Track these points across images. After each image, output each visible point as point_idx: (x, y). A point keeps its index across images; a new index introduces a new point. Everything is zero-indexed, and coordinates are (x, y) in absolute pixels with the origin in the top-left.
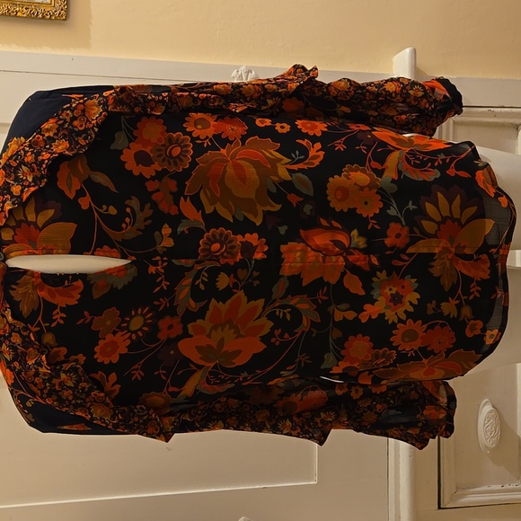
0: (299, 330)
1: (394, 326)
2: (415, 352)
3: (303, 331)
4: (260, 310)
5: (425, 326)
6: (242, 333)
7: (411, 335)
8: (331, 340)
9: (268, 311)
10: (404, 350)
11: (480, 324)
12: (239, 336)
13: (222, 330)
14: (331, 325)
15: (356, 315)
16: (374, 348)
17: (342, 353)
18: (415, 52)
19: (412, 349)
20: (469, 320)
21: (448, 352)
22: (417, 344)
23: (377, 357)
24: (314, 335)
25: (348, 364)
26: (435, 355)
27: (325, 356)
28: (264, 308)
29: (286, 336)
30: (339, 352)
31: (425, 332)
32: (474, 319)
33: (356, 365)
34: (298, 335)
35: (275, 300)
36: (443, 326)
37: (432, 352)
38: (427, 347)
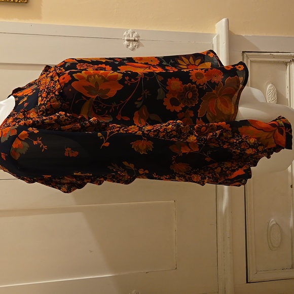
0: (139, 77)
2: (207, 85)
6: (106, 79)
8: (158, 82)
10: (200, 85)
17: (167, 88)
18: (228, 20)
22: (205, 80)
23: (186, 89)
24: (148, 79)
27: (158, 91)
33: (176, 97)
37: (215, 84)
38: (211, 81)
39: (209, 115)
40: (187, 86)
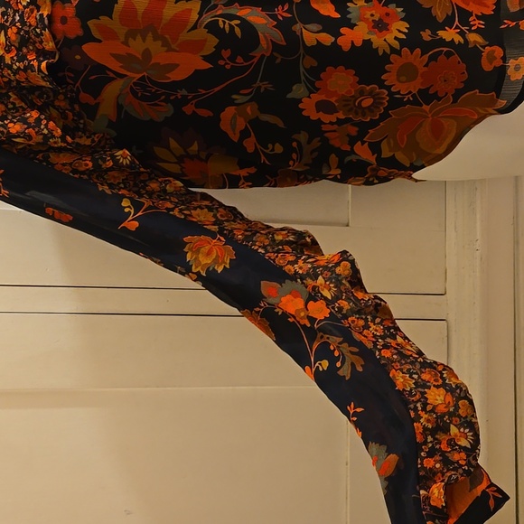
0: (257, 53)
1: (385, 58)
2: (414, 96)
3: (263, 56)
4: (195, 16)
5: (426, 57)
6: (173, 46)
7: (408, 72)
8: (302, 69)
9: (207, 19)
10: (398, 93)
11: (498, 51)
12: (170, 50)
13: (144, 40)
14: (302, 51)
15: (333, 39)
16: (359, 83)
17: (318, 84)
19: (410, 92)
20: (484, 47)
21: (458, 94)
22: (415, 86)
23: (362, 93)
24: (278, 61)
25: (323, 97)
26: (439, 99)
27: (294, 88)
28: (200, 14)
29: (239, 60)
30: (313, 84)
31: (426, 65)
32: (490, 45)
33: (333, 100)
34: (255, 60)
35: (215, 6)
36: (448, 54)
37: (436, 97)
38: (428, 89)
39: (389, 143)
40: (368, 88)
